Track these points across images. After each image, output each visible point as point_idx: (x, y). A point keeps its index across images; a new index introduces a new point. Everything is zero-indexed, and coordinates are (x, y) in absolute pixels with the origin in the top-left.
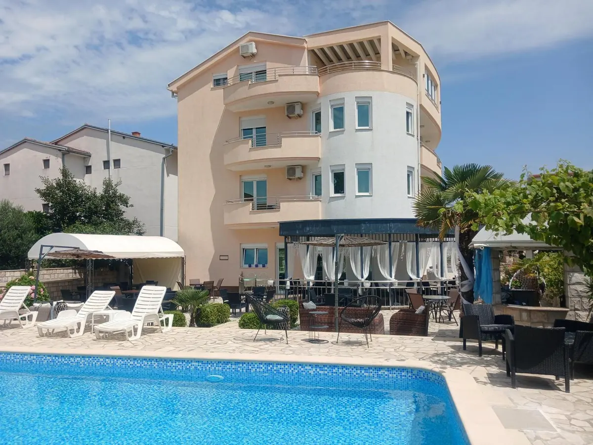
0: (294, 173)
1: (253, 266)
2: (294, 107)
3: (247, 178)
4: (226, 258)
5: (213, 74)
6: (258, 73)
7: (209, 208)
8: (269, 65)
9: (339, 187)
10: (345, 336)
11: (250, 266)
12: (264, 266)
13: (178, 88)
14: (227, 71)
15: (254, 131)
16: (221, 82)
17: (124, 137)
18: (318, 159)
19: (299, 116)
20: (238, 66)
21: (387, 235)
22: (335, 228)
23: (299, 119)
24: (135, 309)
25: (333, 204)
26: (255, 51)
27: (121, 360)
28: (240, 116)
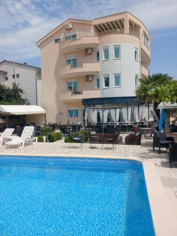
0: (88, 79)
1: (73, 117)
2: (88, 51)
3: (69, 81)
4: (62, 114)
5: (54, 37)
6: (73, 36)
7: (54, 93)
8: (77, 33)
9: (107, 84)
10: (105, 145)
11: (72, 117)
12: (77, 117)
13: (40, 44)
14: (60, 36)
15: (72, 61)
16: (58, 40)
17: (20, 65)
18: (98, 72)
19: (90, 54)
20: (65, 33)
21: (126, 103)
22: (104, 101)
23: (90, 55)
24: (22, 136)
25: (105, 91)
26: (71, 27)
27: (13, 157)
28: (66, 54)
